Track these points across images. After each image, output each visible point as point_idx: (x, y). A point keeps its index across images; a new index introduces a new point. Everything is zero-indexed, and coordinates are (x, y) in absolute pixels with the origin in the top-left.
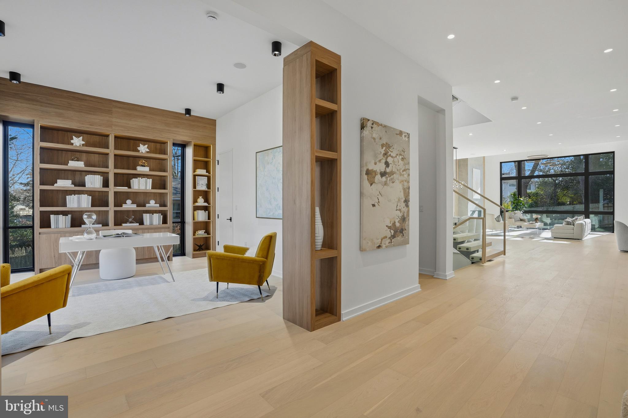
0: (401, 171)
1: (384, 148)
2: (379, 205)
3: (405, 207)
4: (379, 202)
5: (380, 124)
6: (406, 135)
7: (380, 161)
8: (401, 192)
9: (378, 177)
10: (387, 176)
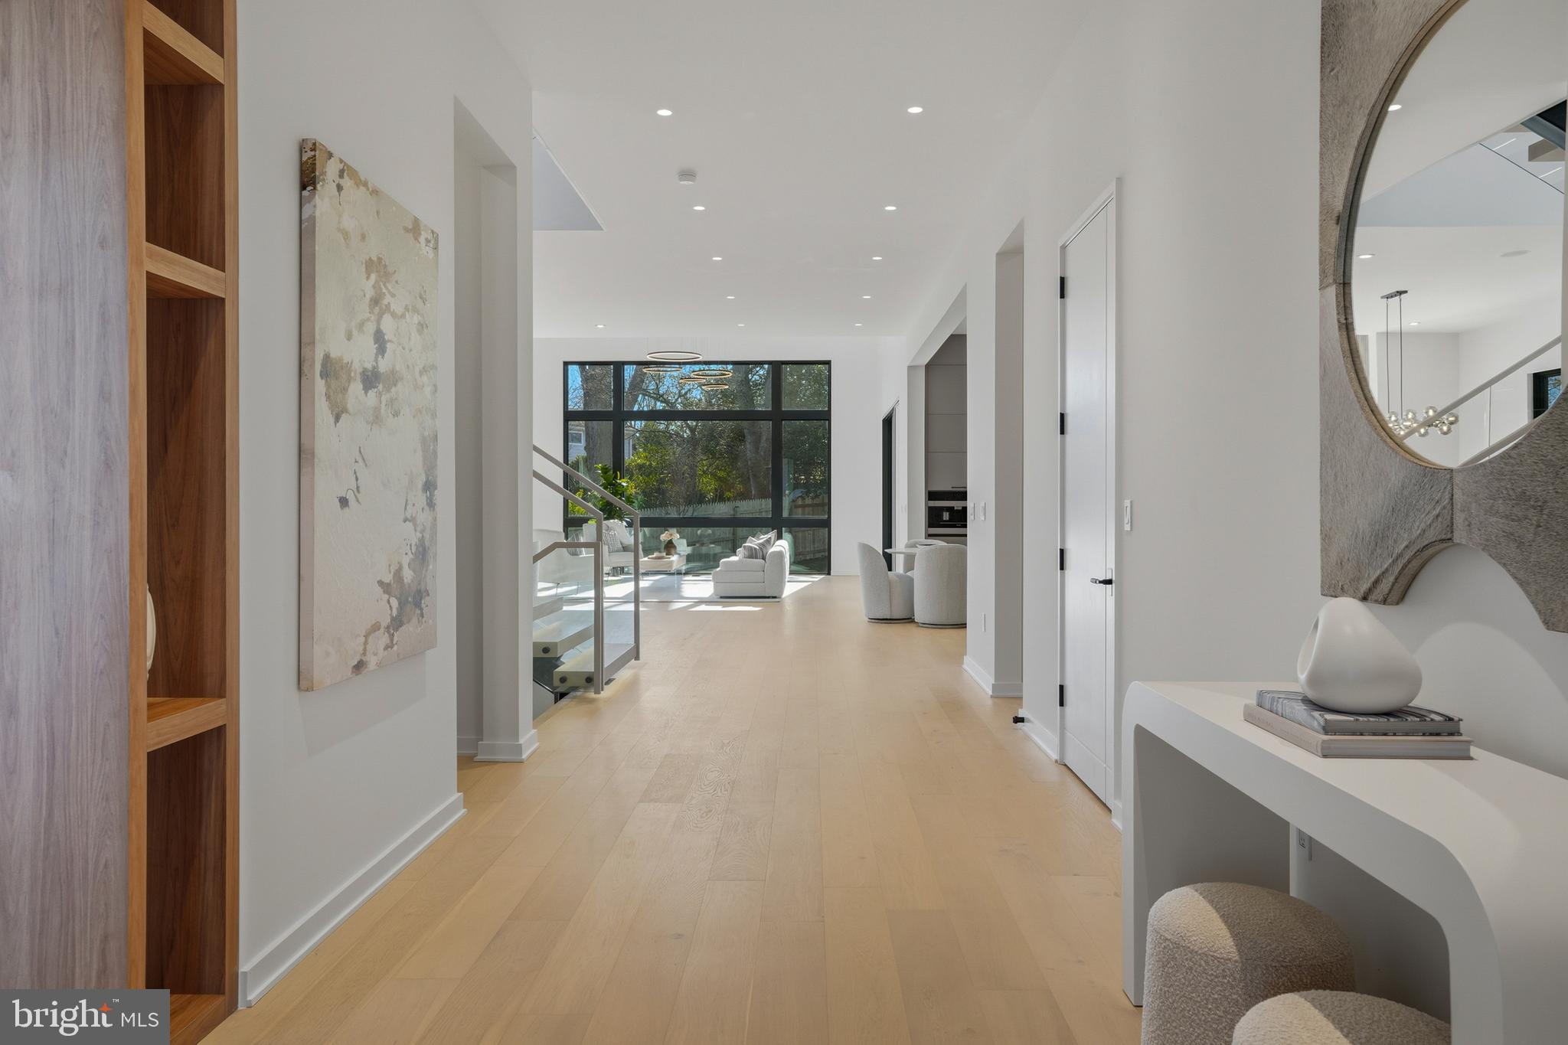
0: (417, 370)
1: (373, 277)
2: (358, 501)
3: (426, 508)
4: (358, 487)
5: (363, 179)
6: (430, 237)
7: (361, 326)
8: (415, 451)
9: (356, 388)
10: (380, 387)
